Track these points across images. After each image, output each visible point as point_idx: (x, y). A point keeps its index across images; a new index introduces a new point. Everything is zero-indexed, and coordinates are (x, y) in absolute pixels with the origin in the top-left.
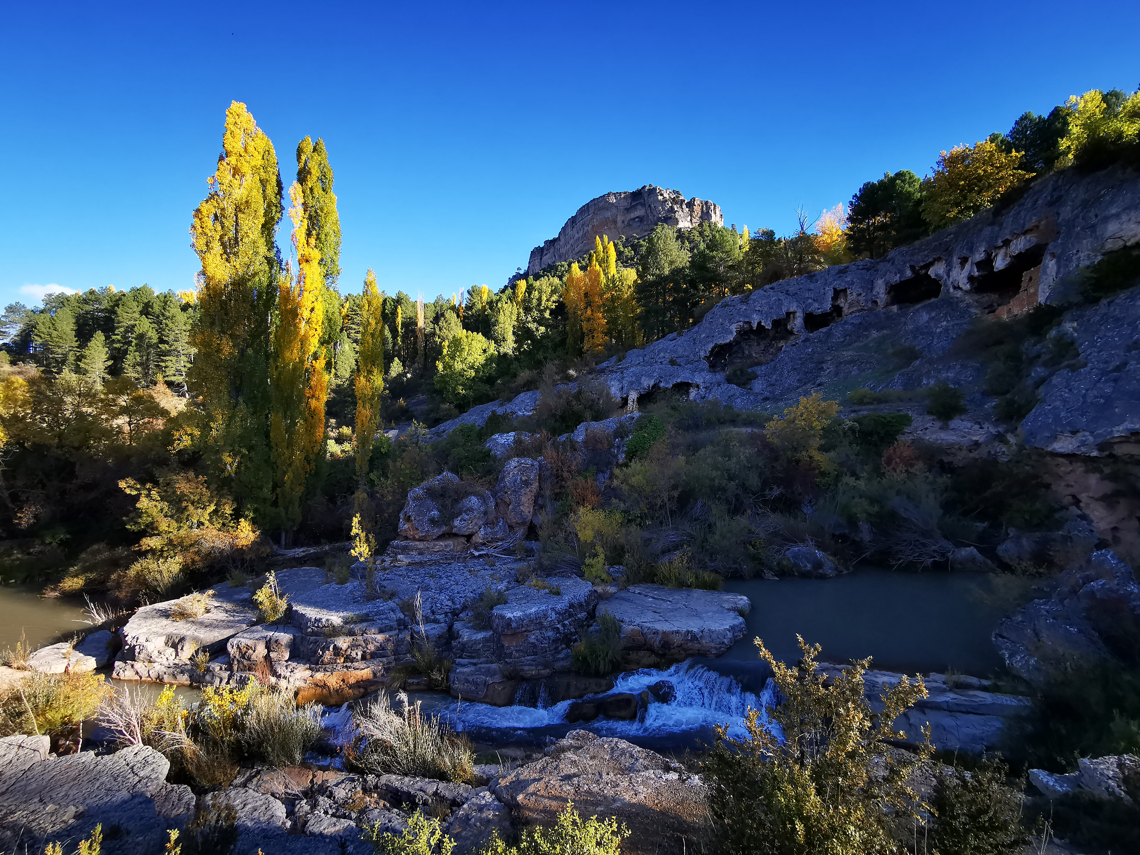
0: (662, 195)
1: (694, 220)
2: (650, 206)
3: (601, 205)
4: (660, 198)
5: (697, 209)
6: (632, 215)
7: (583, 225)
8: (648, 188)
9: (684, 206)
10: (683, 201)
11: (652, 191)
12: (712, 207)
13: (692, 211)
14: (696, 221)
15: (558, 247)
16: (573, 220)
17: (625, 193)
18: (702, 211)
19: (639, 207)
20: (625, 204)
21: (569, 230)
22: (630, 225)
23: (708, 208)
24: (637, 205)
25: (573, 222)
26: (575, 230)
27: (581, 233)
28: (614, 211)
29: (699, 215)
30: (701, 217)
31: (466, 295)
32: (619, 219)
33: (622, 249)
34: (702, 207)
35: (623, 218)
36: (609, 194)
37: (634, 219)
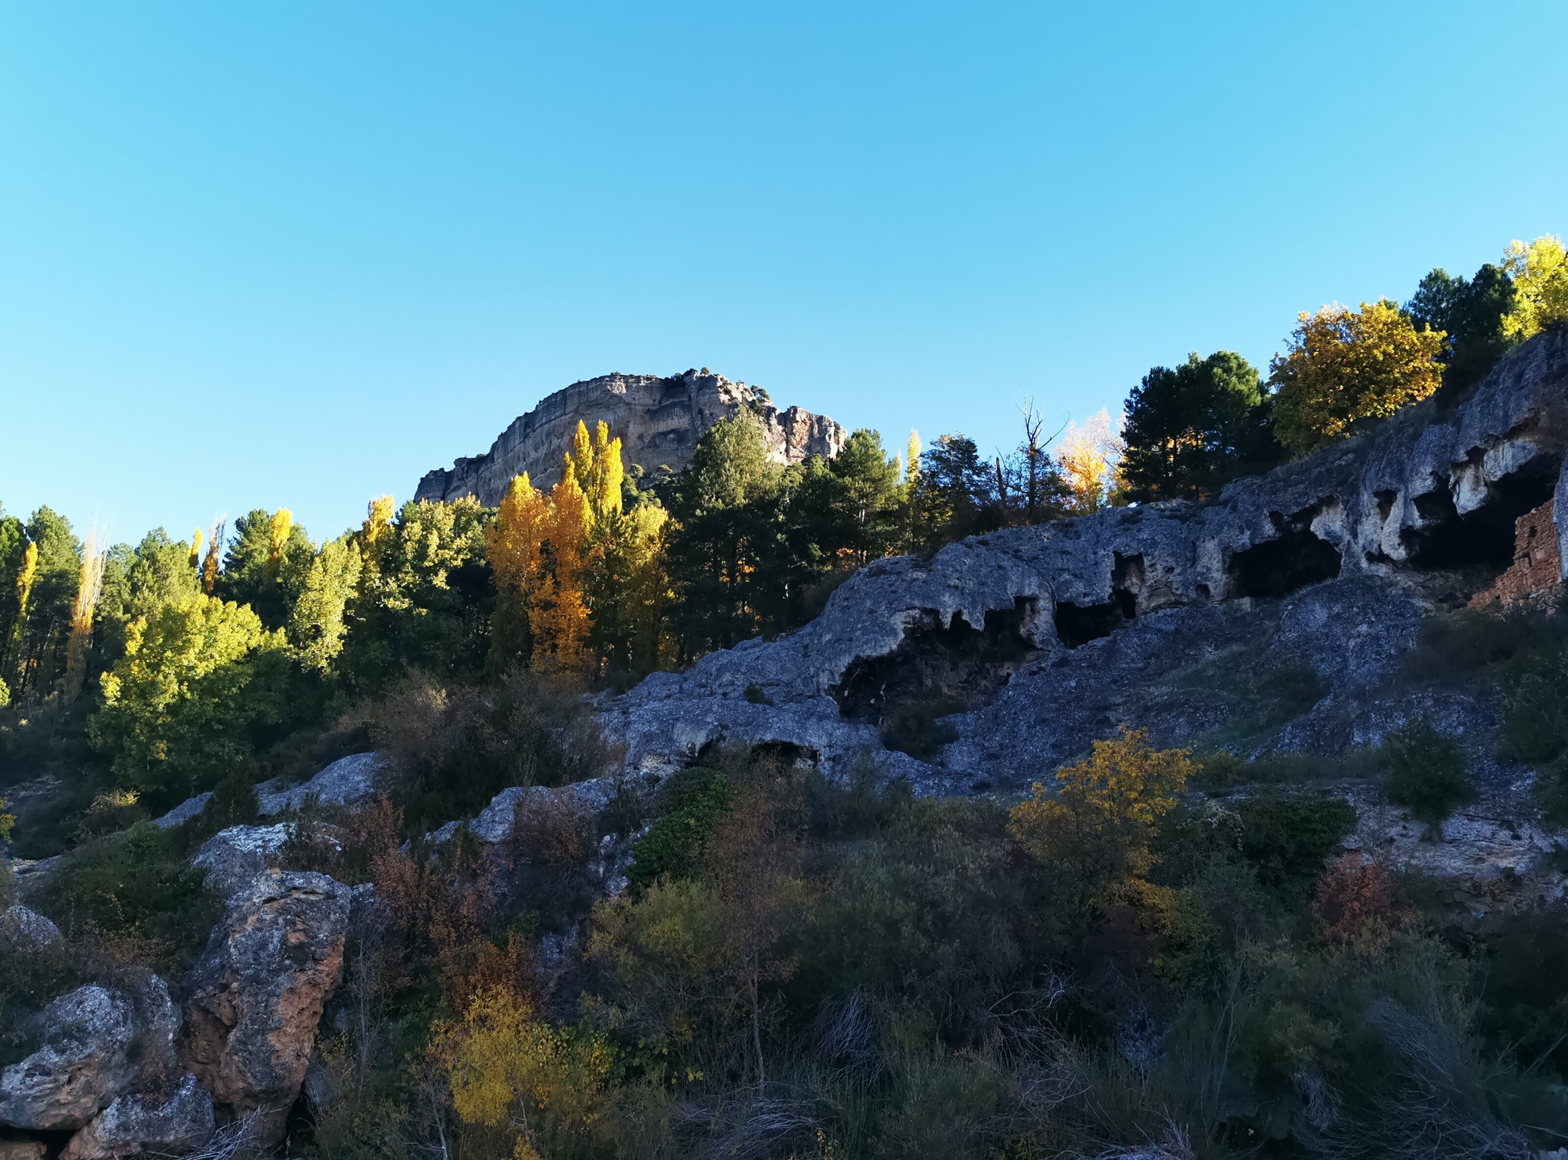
0: (727, 392)
1: (793, 452)
2: (701, 412)
3: (593, 396)
4: (724, 397)
5: (801, 430)
6: (662, 427)
7: (549, 434)
8: (698, 374)
9: (774, 421)
10: (771, 410)
11: (708, 382)
12: (832, 430)
13: (789, 433)
14: (798, 453)
15: (487, 474)
16: (527, 422)
17: (648, 379)
18: (811, 435)
19: (677, 410)
20: (645, 400)
21: (516, 442)
22: (656, 446)
23: (823, 431)
24: (673, 405)
25: (527, 425)
26: (530, 442)
27: (543, 451)
28: (622, 412)
29: (805, 441)
30: (808, 448)
31: (233, 532)
32: (634, 430)
33: (635, 492)
34: (812, 426)
35: (640, 429)
36: (613, 377)
37: (665, 434)
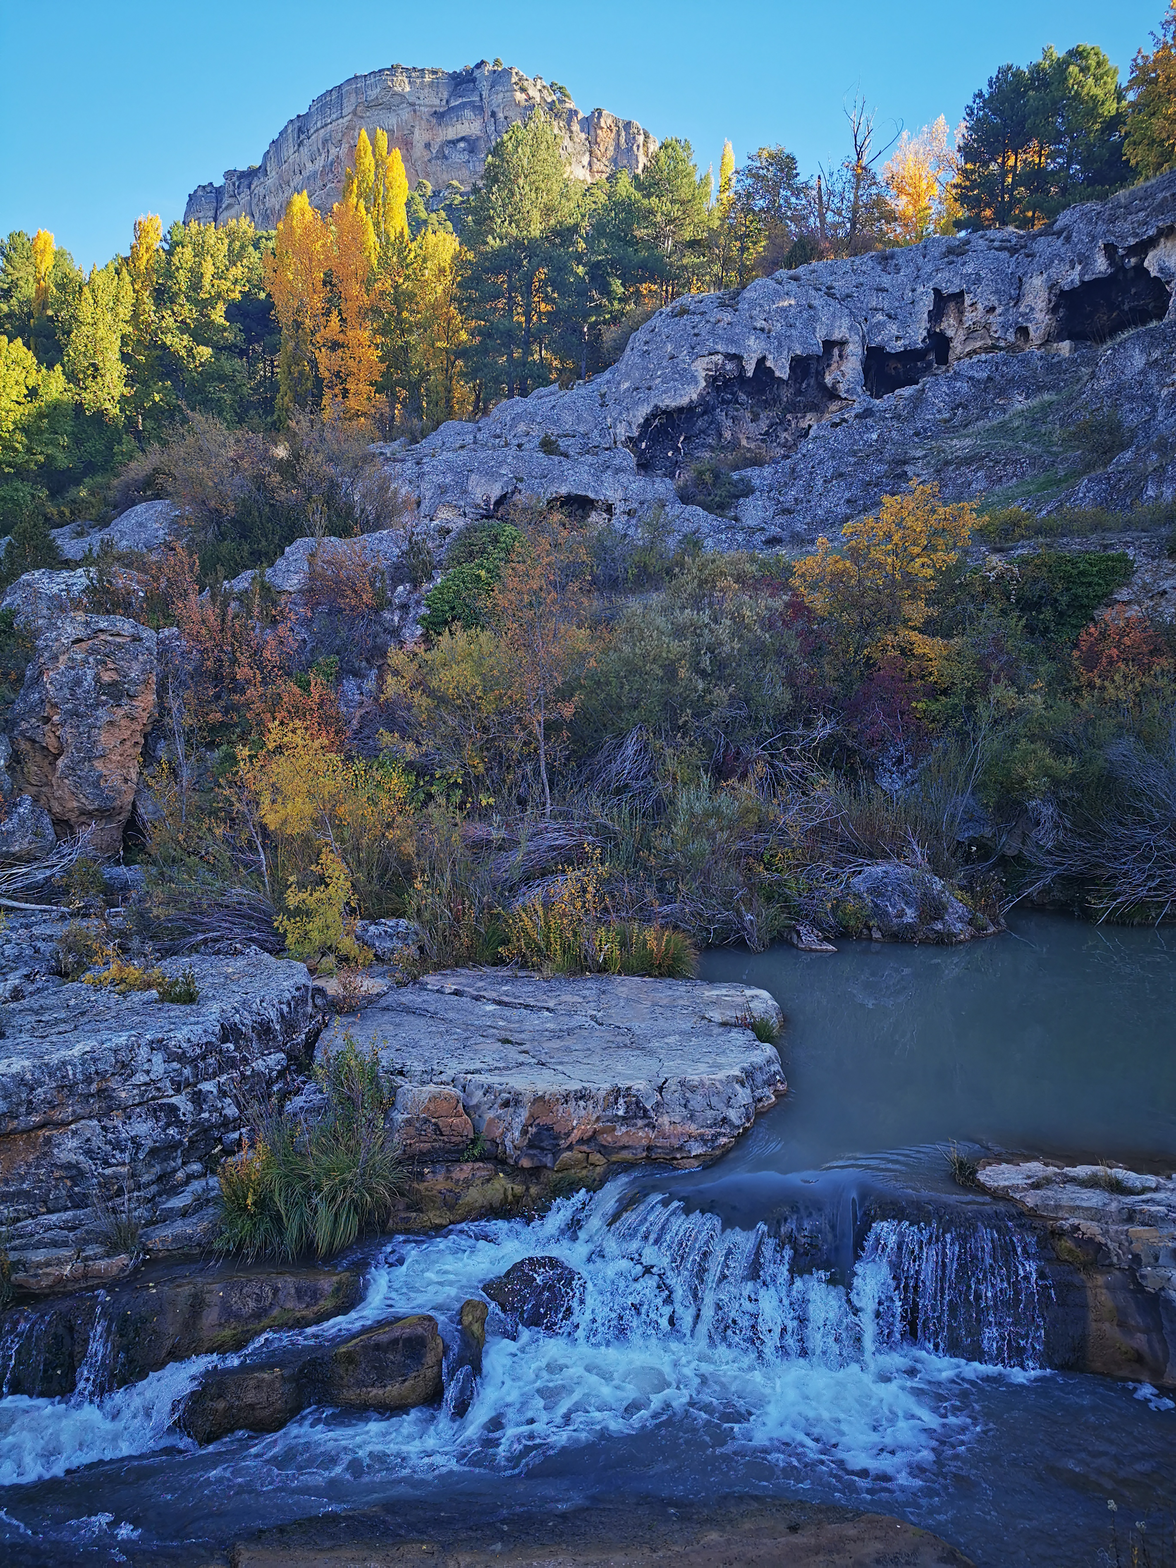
0: (523, 90)
1: (597, 166)
2: (493, 114)
3: (373, 93)
4: (520, 96)
5: (606, 138)
6: (451, 133)
7: (325, 142)
8: (489, 67)
9: (576, 127)
10: (573, 113)
11: (501, 77)
12: (641, 139)
13: (592, 142)
14: (603, 166)
15: (260, 191)
16: (300, 126)
17: (434, 72)
18: (618, 145)
19: (468, 113)
20: (433, 100)
21: (289, 151)
22: (445, 157)
23: (631, 140)
24: (463, 106)
25: (300, 130)
26: (304, 150)
27: (320, 162)
28: (406, 114)
29: (610, 153)
30: (614, 161)
32: (420, 136)
33: (423, 215)
34: (618, 134)
35: (426, 136)
36: (393, 70)
37: (454, 143)
